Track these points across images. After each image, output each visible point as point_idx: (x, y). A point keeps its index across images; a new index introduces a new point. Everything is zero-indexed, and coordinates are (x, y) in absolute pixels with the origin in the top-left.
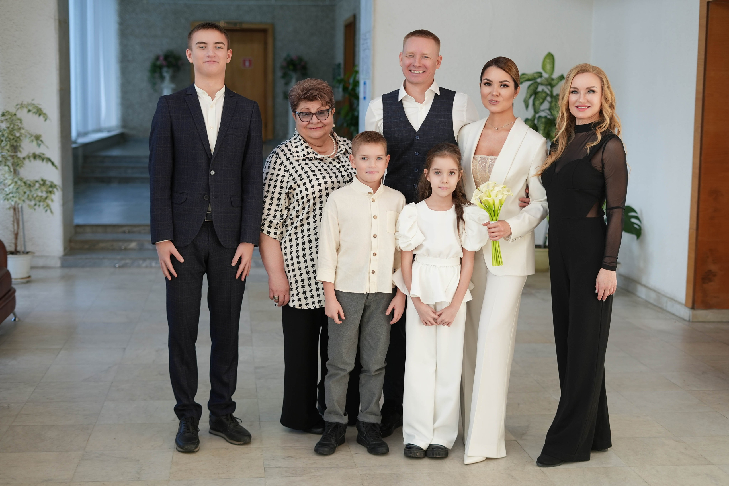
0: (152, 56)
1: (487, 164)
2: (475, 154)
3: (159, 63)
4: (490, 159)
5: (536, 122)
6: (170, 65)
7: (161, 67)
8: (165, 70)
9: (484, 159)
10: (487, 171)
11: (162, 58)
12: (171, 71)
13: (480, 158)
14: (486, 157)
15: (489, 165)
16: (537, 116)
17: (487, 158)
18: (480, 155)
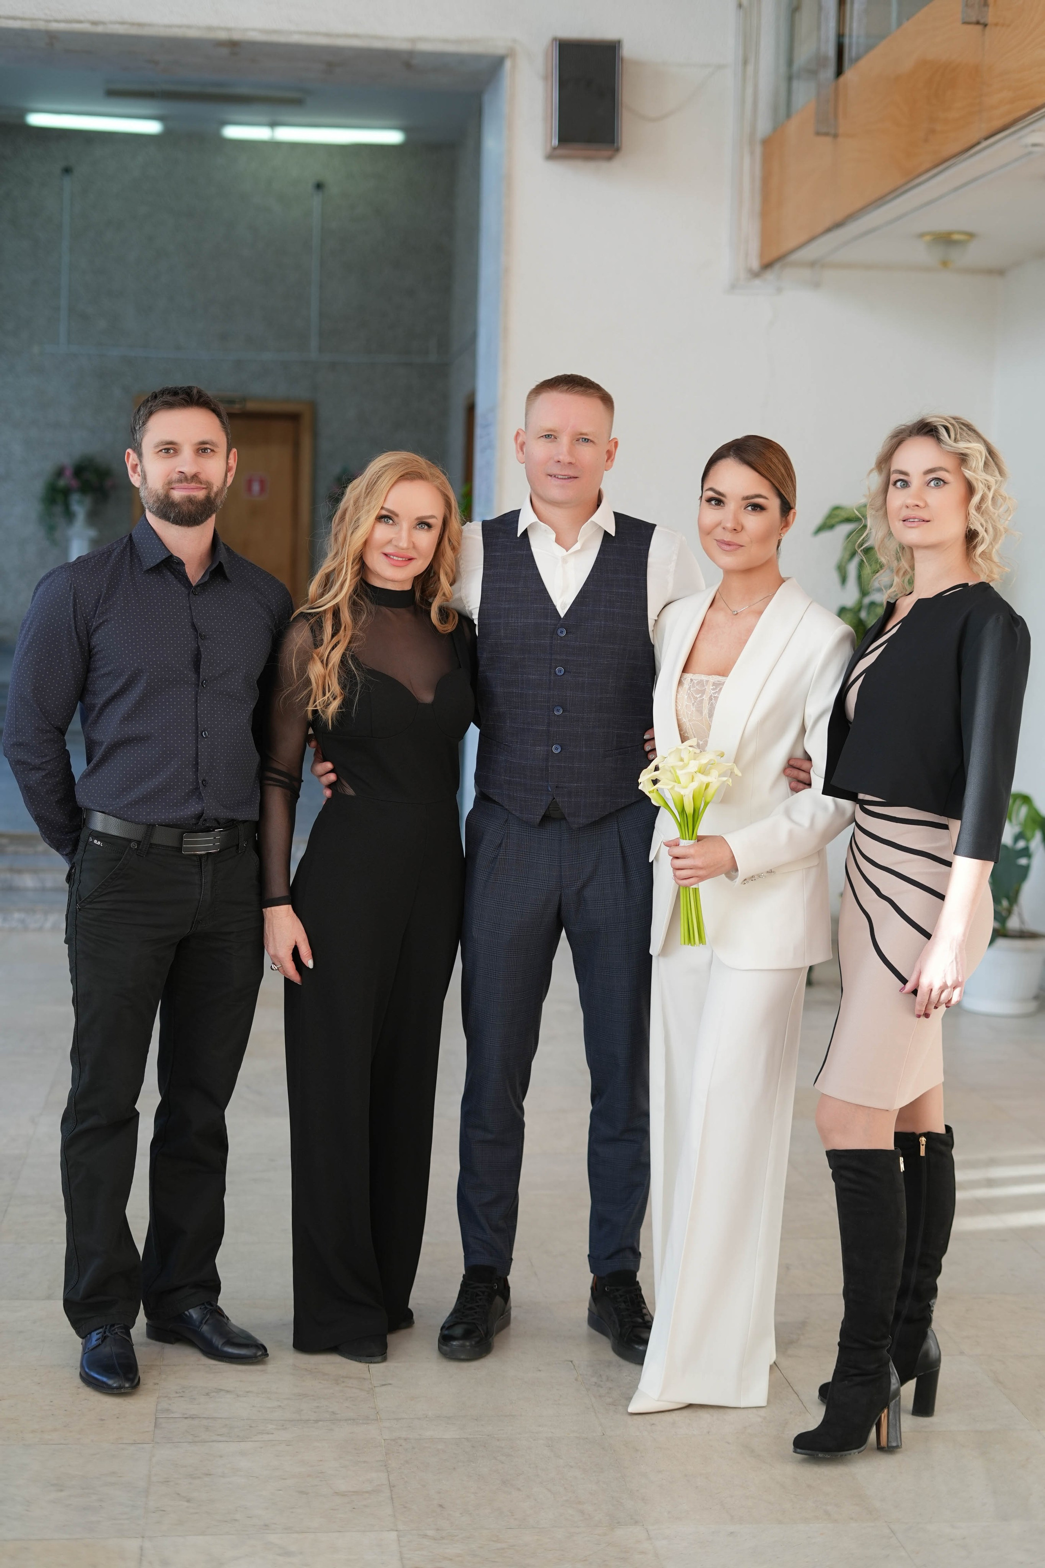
0: (49, 467)
1: (705, 696)
2: (685, 670)
3: (62, 483)
4: (714, 684)
5: (863, 615)
6: (86, 488)
7: (66, 493)
8: (75, 498)
9: (701, 683)
10: (706, 711)
11: (68, 473)
12: (88, 500)
13: (692, 680)
14: (704, 678)
15: (710, 699)
16: (867, 601)
17: (707, 681)
18: (691, 675)
